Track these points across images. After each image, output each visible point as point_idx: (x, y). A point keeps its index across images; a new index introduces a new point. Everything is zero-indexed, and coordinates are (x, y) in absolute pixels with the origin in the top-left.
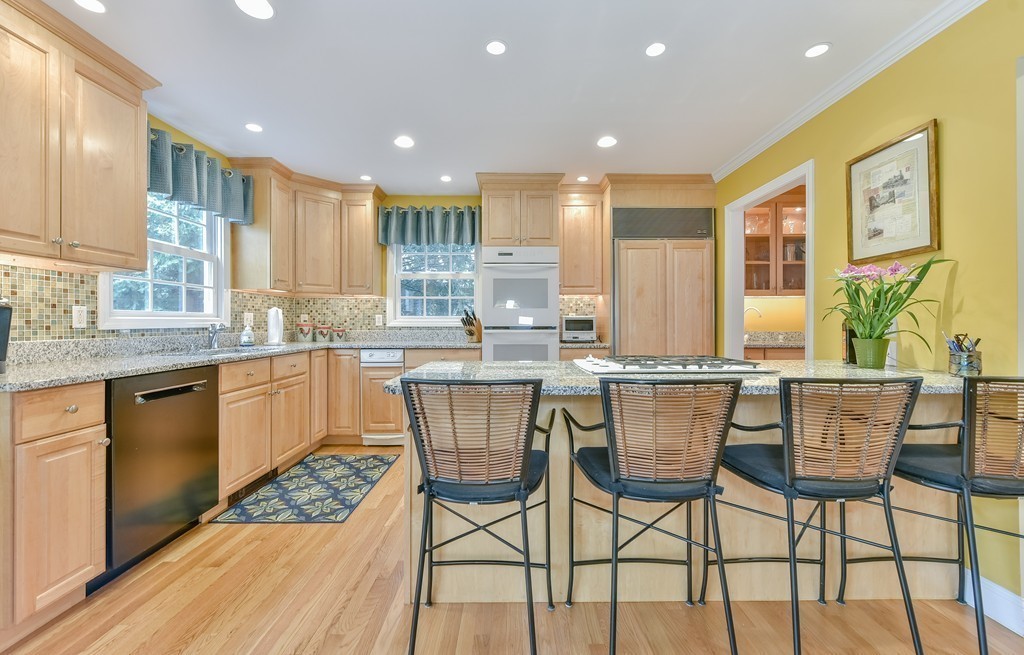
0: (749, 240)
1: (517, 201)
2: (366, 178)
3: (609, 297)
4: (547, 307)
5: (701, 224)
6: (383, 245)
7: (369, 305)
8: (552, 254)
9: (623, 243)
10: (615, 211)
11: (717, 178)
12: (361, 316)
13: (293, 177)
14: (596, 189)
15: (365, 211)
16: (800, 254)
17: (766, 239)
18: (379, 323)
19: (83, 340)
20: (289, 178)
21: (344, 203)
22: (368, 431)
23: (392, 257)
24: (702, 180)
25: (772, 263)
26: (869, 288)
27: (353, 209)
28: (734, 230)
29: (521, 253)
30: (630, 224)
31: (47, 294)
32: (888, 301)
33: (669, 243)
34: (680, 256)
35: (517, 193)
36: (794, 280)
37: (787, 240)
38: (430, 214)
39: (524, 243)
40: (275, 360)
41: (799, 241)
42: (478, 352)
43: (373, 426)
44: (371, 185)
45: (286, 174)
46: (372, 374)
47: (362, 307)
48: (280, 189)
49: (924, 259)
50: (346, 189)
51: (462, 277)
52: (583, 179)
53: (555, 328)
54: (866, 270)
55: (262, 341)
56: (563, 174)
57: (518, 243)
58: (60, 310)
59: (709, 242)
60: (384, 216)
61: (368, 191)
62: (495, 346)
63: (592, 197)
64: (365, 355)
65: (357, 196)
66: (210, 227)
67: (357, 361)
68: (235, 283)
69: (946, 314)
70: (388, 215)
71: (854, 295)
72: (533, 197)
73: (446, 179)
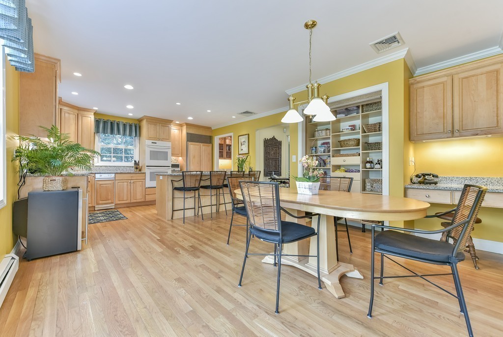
0: (220, 144)
3: (185, 158)
4: (167, 160)
5: (208, 140)
8: (169, 144)
9: (190, 143)
10: (187, 133)
11: (213, 129)
14: (181, 125)
15: (90, 119)
16: (230, 149)
17: (223, 144)
21: (79, 115)
22: (98, 204)
23: (97, 138)
24: (209, 128)
25: (224, 151)
26: (241, 159)
27: (84, 118)
28: (217, 141)
29: (159, 143)
30: (191, 138)
32: (243, 161)
33: (202, 144)
34: (203, 147)
35: (158, 124)
36: (229, 156)
37: (227, 145)
39: (160, 140)
41: (230, 146)
42: (144, 174)
43: (101, 202)
46: (101, 182)
49: (247, 155)
50: (80, 109)
51: (128, 148)
52: (178, 122)
53: (170, 167)
54: (241, 156)
56: (173, 121)
57: (158, 140)
59: (211, 145)
60: (97, 122)
61: (92, 112)
62: (150, 172)
63: (179, 127)
64: (97, 176)
65: (87, 113)
67: (94, 178)
69: (250, 164)
71: (239, 160)
72: (163, 126)
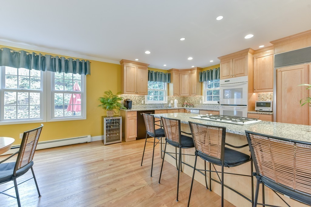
1: (231, 63)
2: (193, 67)
6: (201, 82)
7: (199, 98)
9: (279, 69)
10: (275, 56)
12: (197, 101)
13: (179, 70)
14: (273, 47)
18: (201, 103)
19: (143, 105)
20: (178, 71)
21: (191, 73)
23: (204, 85)
27: (193, 74)
29: (232, 80)
31: (139, 99)
35: (231, 60)
38: (212, 71)
39: (233, 77)
40: (168, 110)
42: (218, 112)
44: (195, 68)
45: (177, 71)
47: (197, 99)
48: (175, 74)
50: (191, 70)
53: (246, 105)
55: (174, 106)
57: (231, 77)
58: (140, 101)
61: (195, 69)
64: (191, 111)
65: (194, 71)
66: (164, 85)
68: (168, 95)
70: (202, 74)
72: (237, 60)
73: (212, 61)
